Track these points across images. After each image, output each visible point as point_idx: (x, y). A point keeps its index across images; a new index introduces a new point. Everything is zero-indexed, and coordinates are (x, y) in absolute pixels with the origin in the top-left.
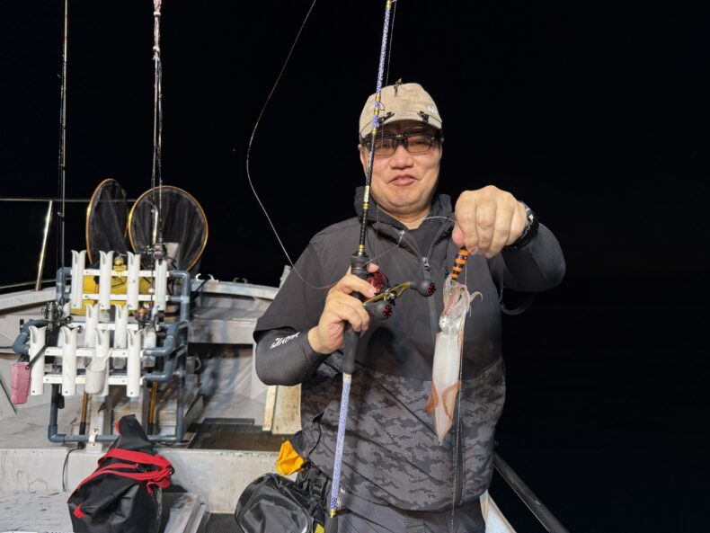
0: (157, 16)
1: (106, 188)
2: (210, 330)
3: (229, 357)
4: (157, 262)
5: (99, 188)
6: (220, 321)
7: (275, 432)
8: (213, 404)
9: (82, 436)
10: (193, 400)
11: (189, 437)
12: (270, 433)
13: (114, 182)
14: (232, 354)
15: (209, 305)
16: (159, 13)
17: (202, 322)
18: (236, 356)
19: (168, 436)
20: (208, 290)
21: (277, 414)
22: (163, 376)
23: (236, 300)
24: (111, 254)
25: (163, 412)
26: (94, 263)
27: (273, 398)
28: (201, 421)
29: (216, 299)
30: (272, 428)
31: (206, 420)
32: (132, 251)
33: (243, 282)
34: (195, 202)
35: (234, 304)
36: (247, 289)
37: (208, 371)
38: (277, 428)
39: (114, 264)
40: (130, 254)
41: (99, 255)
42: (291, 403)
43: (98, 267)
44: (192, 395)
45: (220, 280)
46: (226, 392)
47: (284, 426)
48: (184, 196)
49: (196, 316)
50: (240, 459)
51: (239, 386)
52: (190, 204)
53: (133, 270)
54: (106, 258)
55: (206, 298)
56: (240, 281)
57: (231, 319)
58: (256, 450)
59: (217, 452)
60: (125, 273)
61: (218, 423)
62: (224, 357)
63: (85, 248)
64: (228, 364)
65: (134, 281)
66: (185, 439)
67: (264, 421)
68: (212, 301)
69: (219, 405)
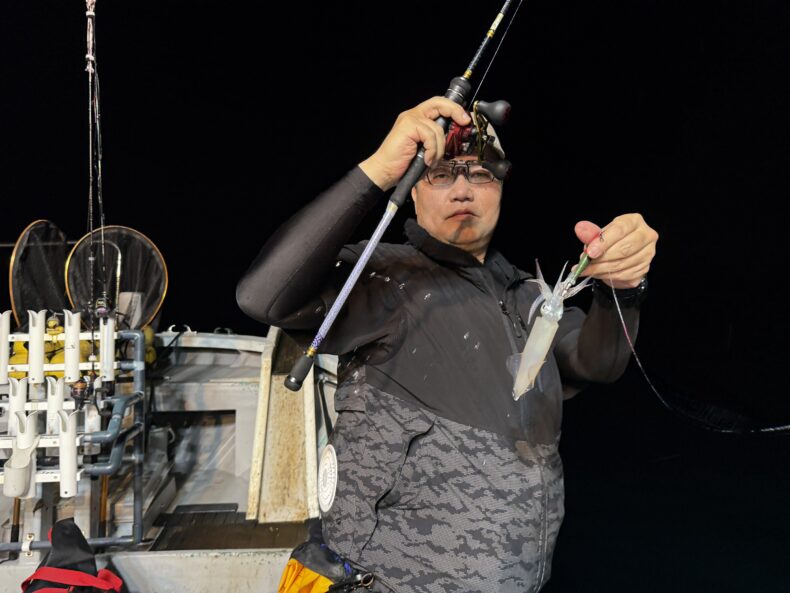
0: (90, 16)
1: (35, 230)
2: (182, 396)
3: (210, 425)
4: (101, 321)
5: (26, 232)
6: (194, 384)
7: (262, 520)
8: (189, 486)
9: (14, 545)
10: (160, 486)
11: (154, 533)
12: (255, 522)
13: (47, 224)
14: (214, 421)
15: (186, 361)
16: (93, 14)
17: (173, 386)
18: (218, 423)
19: (123, 537)
20: (184, 345)
21: (264, 498)
22: (109, 467)
23: (219, 355)
24: (42, 313)
25: (119, 505)
26: (22, 326)
27: (257, 479)
28: (171, 511)
29: (195, 354)
30: (258, 516)
31: (179, 508)
32: (69, 308)
33: (226, 333)
34: (150, 244)
35: (215, 360)
36: (231, 341)
37: (184, 443)
38: (265, 515)
39: (47, 326)
40: (67, 313)
41: (28, 315)
42: (281, 484)
43: (26, 331)
44: (160, 478)
45: (198, 332)
46: (206, 468)
47: (273, 513)
48: (137, 237)
49: (167, 378)
50: (216, 560)
51: (221, 461)
52: (144, 247)
53: (72, 333)
54: (37, 318)
55: (182, 354)
56: (223, 332)
57: (208, 381)
58: (236, 547)
59: (187, 554)
60: (61, 337)
61: (192, 512)
62: (204, 425)
63: (10, 309)
64: (209, 433)
65: (73, 347)
66: (148, 537)
67: (247, 507)
68: (189, 356)
69: (195, 487)
